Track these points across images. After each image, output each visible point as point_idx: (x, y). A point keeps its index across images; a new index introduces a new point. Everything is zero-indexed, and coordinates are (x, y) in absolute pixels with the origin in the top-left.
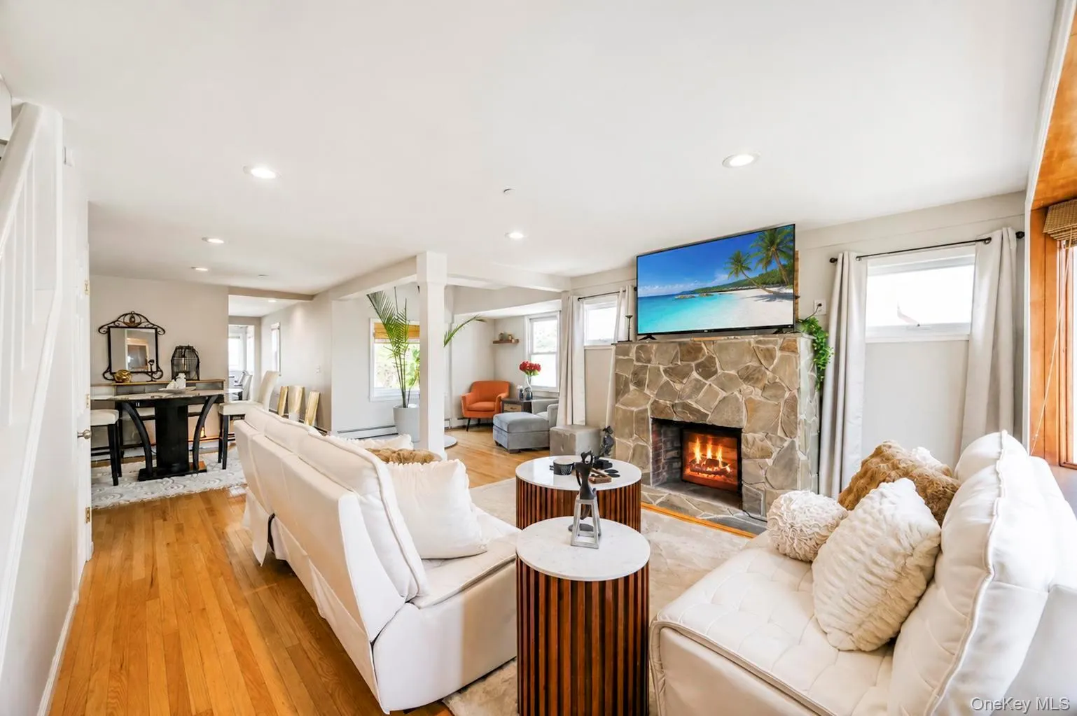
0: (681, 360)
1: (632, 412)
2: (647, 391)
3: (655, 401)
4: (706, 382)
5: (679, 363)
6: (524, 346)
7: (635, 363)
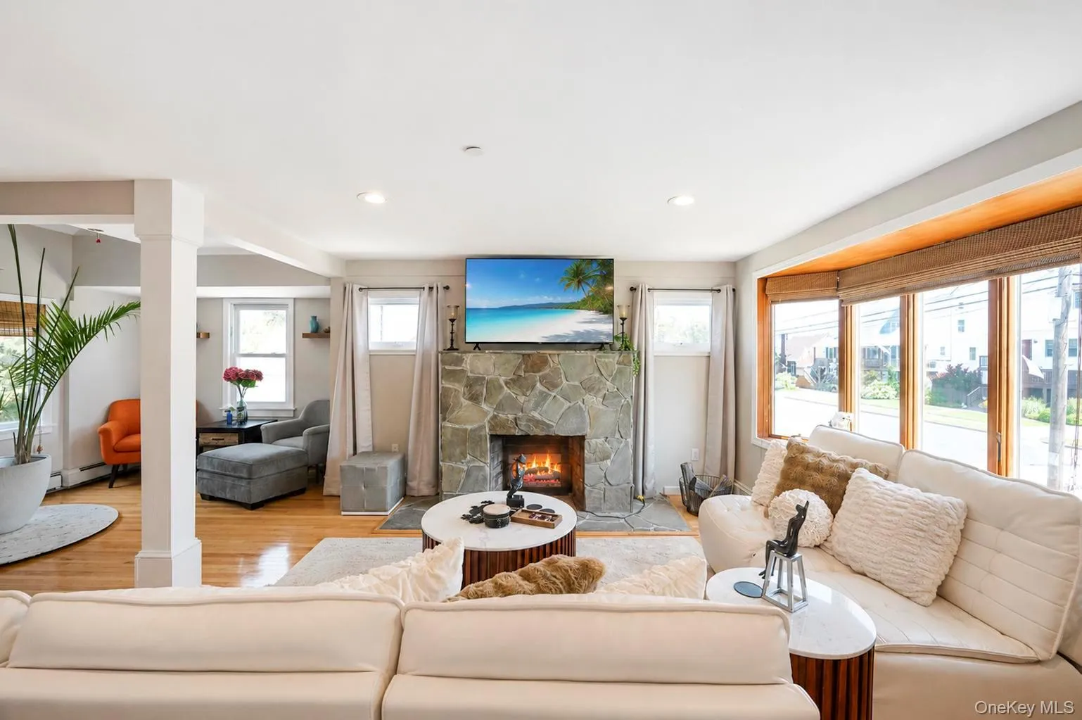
0: (525, 372)
1: (466, 430)
2: (484, 406)
3: (495, 417)
4: (550, 393)
5: (523, 374)
6: (221, 345)
7: (469, 374)
